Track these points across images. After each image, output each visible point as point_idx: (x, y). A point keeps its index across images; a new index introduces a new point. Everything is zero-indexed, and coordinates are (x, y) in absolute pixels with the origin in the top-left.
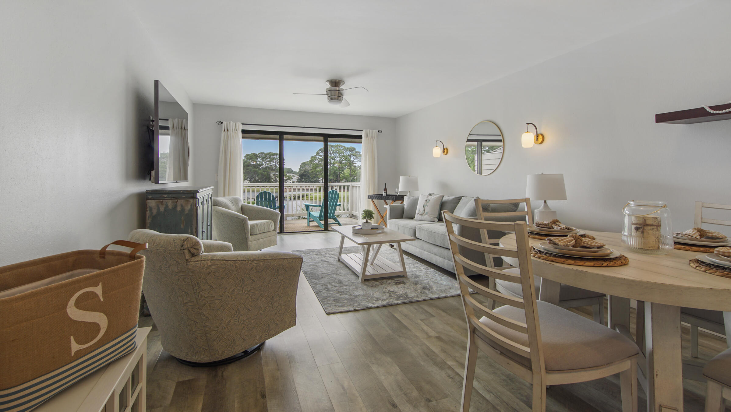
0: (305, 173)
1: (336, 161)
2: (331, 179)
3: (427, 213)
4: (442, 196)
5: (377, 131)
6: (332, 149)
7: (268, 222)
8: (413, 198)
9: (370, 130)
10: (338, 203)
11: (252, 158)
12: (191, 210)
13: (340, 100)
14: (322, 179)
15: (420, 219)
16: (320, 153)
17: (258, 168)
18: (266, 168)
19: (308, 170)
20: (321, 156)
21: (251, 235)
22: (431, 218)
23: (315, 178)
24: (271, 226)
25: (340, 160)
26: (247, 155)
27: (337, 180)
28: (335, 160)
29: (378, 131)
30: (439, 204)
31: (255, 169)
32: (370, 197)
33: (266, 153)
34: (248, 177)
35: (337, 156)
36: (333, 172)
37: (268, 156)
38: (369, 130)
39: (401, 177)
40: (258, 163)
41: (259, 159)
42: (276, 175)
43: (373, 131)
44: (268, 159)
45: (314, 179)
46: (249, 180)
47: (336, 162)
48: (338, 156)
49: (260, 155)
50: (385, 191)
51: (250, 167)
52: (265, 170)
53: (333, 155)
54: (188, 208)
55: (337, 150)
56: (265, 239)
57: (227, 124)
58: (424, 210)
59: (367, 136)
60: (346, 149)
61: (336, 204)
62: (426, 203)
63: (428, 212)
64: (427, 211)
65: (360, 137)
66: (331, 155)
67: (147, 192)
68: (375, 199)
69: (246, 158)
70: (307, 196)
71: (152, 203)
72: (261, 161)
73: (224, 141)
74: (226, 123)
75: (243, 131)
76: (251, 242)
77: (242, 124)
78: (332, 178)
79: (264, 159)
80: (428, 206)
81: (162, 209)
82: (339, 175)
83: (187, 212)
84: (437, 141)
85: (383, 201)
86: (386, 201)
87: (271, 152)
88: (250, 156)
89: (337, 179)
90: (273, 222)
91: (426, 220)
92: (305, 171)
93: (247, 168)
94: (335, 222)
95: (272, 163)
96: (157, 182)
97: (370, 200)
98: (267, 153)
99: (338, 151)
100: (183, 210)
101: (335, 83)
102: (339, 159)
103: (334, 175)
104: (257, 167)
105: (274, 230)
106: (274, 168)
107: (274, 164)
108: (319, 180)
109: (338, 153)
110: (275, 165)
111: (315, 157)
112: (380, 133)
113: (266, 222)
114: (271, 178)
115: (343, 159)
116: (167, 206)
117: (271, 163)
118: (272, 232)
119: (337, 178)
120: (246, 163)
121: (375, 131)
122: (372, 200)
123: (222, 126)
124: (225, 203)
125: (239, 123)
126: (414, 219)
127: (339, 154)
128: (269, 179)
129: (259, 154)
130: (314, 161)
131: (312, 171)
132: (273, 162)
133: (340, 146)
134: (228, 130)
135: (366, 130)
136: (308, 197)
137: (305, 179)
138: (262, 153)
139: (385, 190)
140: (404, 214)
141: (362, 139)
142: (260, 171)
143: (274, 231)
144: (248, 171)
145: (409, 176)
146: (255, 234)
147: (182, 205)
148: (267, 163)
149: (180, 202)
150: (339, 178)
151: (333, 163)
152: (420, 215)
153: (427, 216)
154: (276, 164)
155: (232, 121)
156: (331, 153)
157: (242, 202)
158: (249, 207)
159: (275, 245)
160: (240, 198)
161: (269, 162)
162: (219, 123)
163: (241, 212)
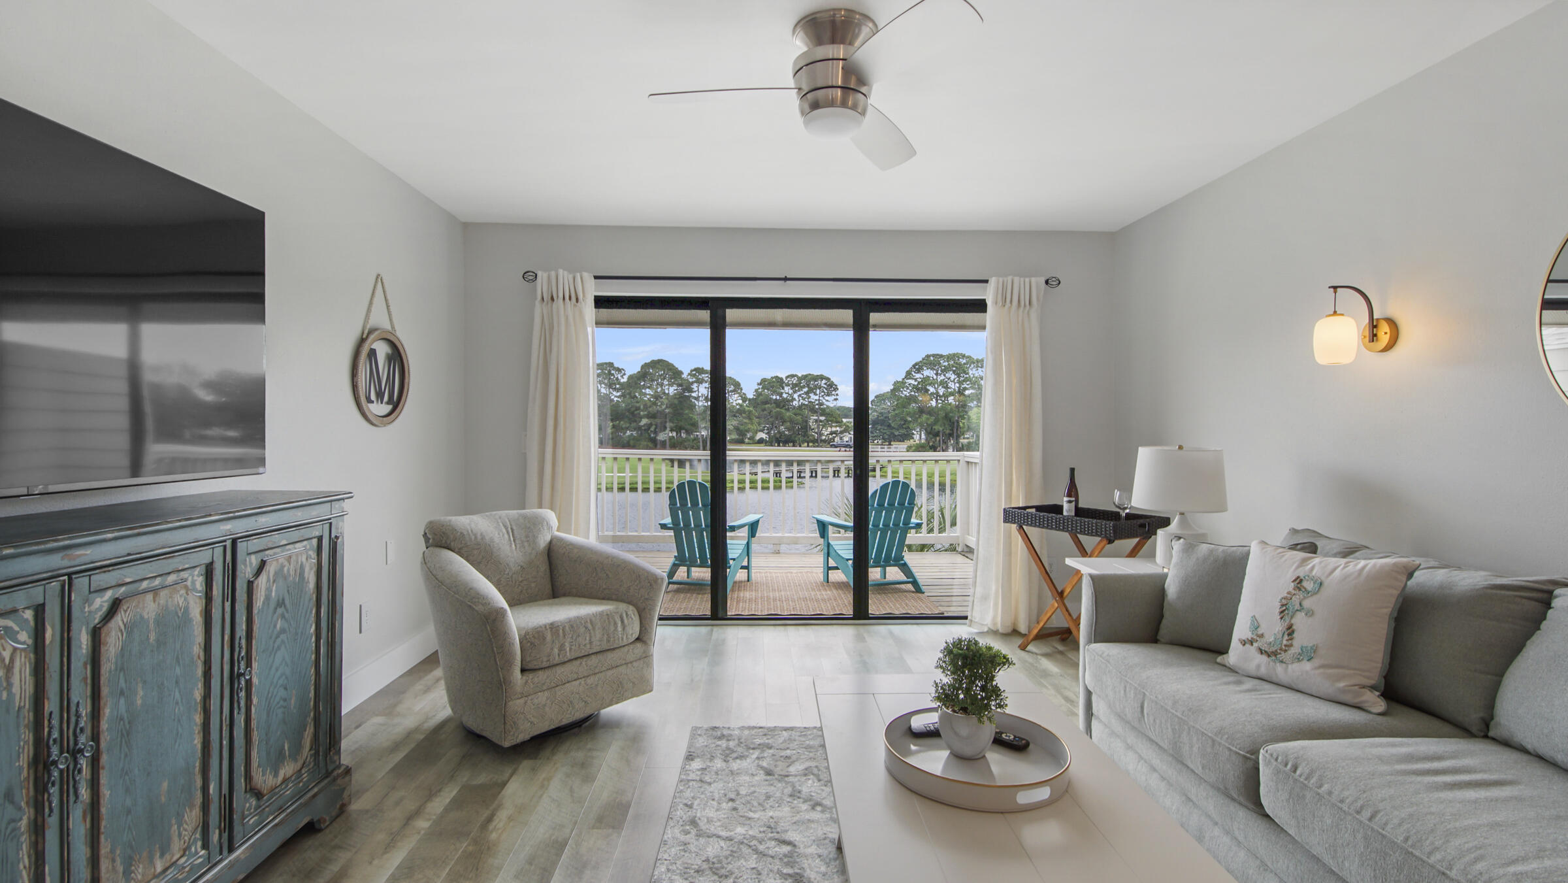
0: (882, 418)
1: (949, 390)
2: (939, 432)
3: (1309, 654)
4: (1405, 567)
5: (1043, 280)
6: (940, 363)
7: (608, 616)
8: (1211, 551)
9: (1016, 279)
10: (914, 520)
11: (772, 387)
13: (854, 107)
14: (918, 430)
15: (1263, 671)
16: (914, 374)
17: (784, 406)
18: (801, 407)
19: (889, 412)
20: (916, 380)
21: (523, 671)
22: (1341, 685)
23: (903, 428)
24: (620, 629)
25: (959, 388)
26: (764, 381)
27: (953, 434)
28: (947, 387)
29: (1047, 282)
30: (1388, 611)
31: (778, 409)
32: (1010, 515)
33: (800, 375)
34: (765, 427)
35: (952, 379)
36: (944, 415)
37: (803, 383)
38: (1010, 278)
39: (1140, 449)
40: (785, 396)
41: (786, 389)
42: (821, 421)
43: (1027, 280)
44: (804, 387)
45: (900, 431)
46: (766, 431)
47: (952, 394)
48: (954, 380)
49: (789, 379)
50: (1069, 495)
51: (769, 405)
52: (798, 412)
53: (942, 377)
55: (953, 366)
56: (590, 681)
57: (549, 278)
58: (1290, 631)
59: (1004, 299)
60: (974, 363)
61: (907, 522)
62: (1301, 595)
63: (1315, 649)
64: (1309, 643)
65: (979, 306)
66: (939, 377)
68: (1031, 525)
69: (761, 387)
70: (884, 469)
72: (791, 392)
73: (543, 330)
74: (545, 275)
75: (601, 302)
76: (522, 701)
77: (596, 277)
78: (941, 429)
79: (797, 389)
80: (1310, 613)
82: (958, 422)
84: (1335, 288)
85: (1065, 537)
86: (1079, 535)
87: (812, 373)
88: (769, 383)
89: (951, 432)
90: (631, 610)
91: (1301, 687)
92: (881, 413)
93: (763, 406)
94: (905, 579)
95: (812, 395)
97: (1014, 526)
98: (803, 375)
99: (956, 367)
101: (833, 28)
102: (957, 385)
103: (945, 422)
104: (782, 404)
105: (638, 639)
106: (817, 407)
107: (817, 397)
108: (913, 434)
109: (954, 372)
110: (819, 400)
111: (903, 382)
112: (1052, 287)
113: (601, 614)
114: (810, 428)
115: (967, 386)
117: (810, 397)
118: (626, 649)
119: (952, 430)
120: (761, 397)
121: (1033, 280)
122: (1021, 527)
123: (535, 286)
124: (481, 534)
125: (585, 275)
126: (1220, 659)
127: (959, 376)
128: (807, 431)
129: (787, 377)
130: (900, 391)
131: (896, 412)
132: (815, 394)
133: (958, 357)
134: (552, 299)
135: (1001, 280)
136: (886, 472)
137: (882, 430)
138: (793, 376)
139: (1072, 490)
140: (1164, 621)
141: (986, 312)
142: (788, 414)
143: (639, 645)
144: (765, 412)
145: (1180, 447)
146: (545, 664)
148: (802, 397)
150: (957, 429)
151: (944, 394)
152: (1261, 651)
153: (1307, 666)
154: (821, 398)
155: (564, 270)
156: (939, 372)
157: (552, 525)
158: (573, 546)
159: (644, 693)
160: (551, 516)
161: (807, 393)
162: (530, 277)
163: (544, 567)
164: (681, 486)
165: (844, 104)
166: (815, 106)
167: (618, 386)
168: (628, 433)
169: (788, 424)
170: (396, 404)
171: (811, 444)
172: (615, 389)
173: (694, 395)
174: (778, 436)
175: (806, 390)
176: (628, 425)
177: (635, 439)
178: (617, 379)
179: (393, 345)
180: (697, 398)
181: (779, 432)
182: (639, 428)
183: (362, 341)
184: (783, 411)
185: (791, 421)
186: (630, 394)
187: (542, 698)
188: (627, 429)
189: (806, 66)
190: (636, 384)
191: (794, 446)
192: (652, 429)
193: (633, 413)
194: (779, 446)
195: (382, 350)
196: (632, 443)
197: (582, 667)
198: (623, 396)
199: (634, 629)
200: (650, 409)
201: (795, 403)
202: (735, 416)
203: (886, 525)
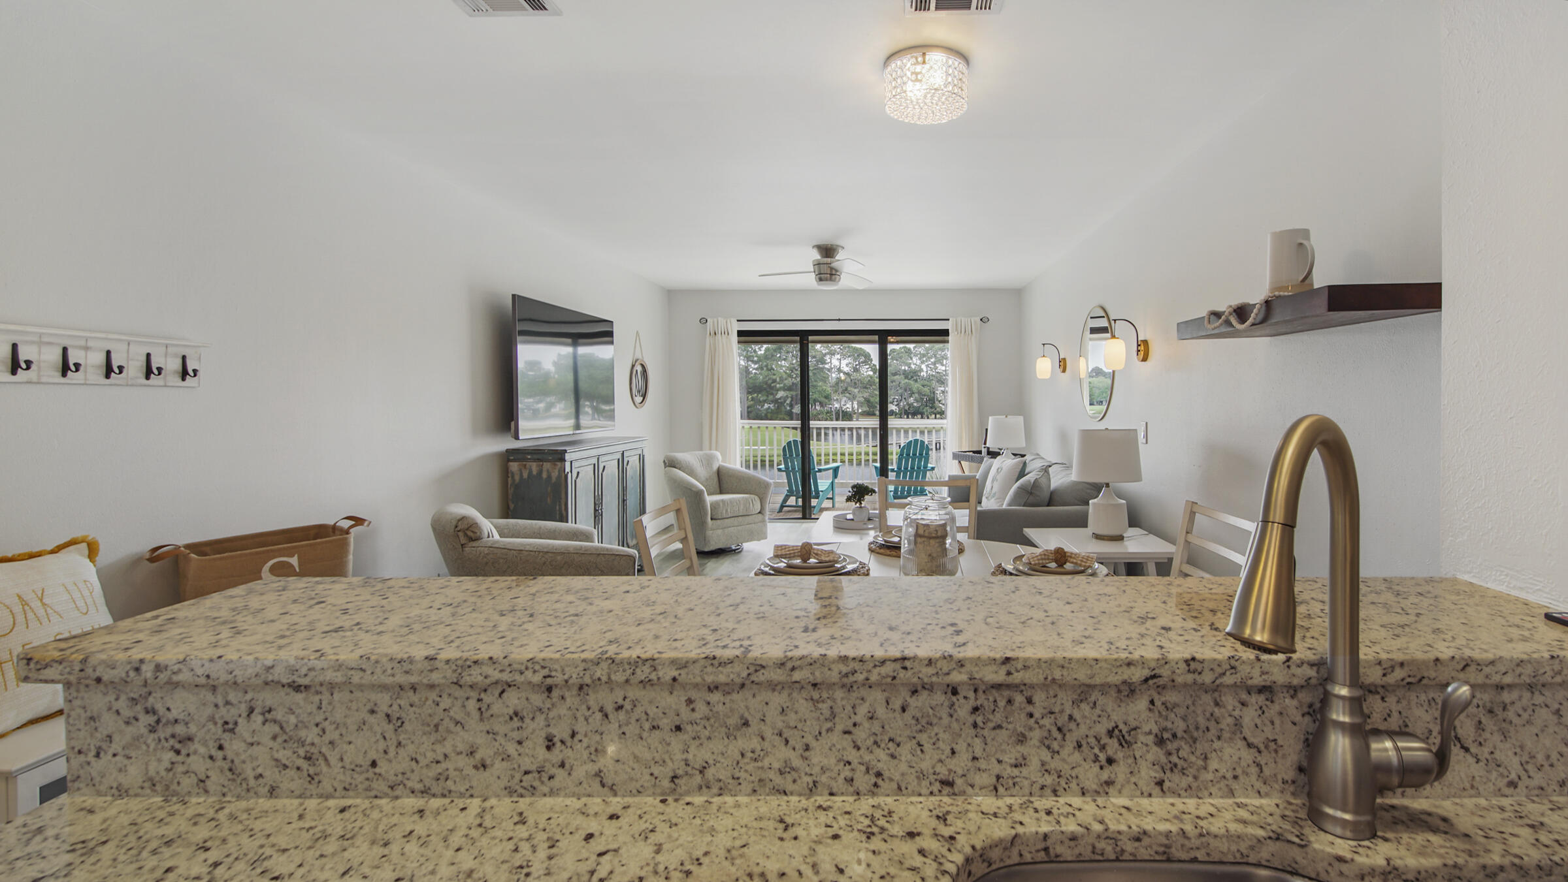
3: (994, 495)
4: (1025, 460)
5: (978, 319)
7: (747, 500)
10: (929, 465)
11: (901, 358)
12: (559, 477)
21: (712, 519)
24: (752, 506)
29: (981, 320)
32: (956, 456)
39: (990, 418)
43: (969, 319)
50: (984, 444)
52: (926, 383)
54: (555, 474)
57: (714, 321)
58: (992, 488)
59: (958, 330)
61: (925, 467)
62: (997, 474)
64: (995, 491)
65: (945, 333)
67: (507, 451)
68: (964, 461)
71: (514, 466)
73: (711, 352)
74: (712, 320)
76: (712, 533)
80: (997, 480)
81: (525, 475)
83: (554, 479)
84: (1044, 344)
90: (756, 497)
96: (517, 437)
97: (956, 462)
100: (549, 477)
101: (828, 251)
105: (760, 512)
112: (986, 322)
113: (744, 499)
116: (531, 471)
117: (936, 368)
118: (754, 516)
121: (973, 320)
122: (960, 462)
123: (706, 327)
124: (689, 461)
134: (715, 334)
139: (986, 442)
141: (950, 334)
143: (760, 515)
145: (1008, 416)
146: (721, 517)
147: (548, 471)
149: (547, 465)
155: (721, 318)
157: (719, 461)
158: (729, 469)
159: (763, 539)
160: (718, 454)
161: (934, 364)
162: (704, 321)
163: (716, 479)
164: (789, 443)
165: (831, 280)
166: (821, 280)
167: (756, 359)
168: (766, 406)
169: (917, 395)
170: (644, 396)
171: (938, 416)
172: (753, 362)
173: (827, 366)
174: (907, 408)
175: (933, 360)
176: (765, 398)
177: (772, 412)
178: (755, 351)
179: (643, 366)
180: (829, 370)
181: (908, 404)
182: (776, 401)
183: (633, 366)
184: (912, 382)
185: (919, 393)
186: (767, 366)
187: (719, 532)
188: (765, 401)
189: (818, 264)
190: (773, 356)
191: (922, 418)
192: (788, 402)
193: (770, 386)
194: (908, 417)
195: (639, 368)
196: (769, 415)
197: (736, 521)
198: (761, 368)
199: (758, 507)
200: (786, 382)
201: (923, 374)
202: (866, 388)
203: (912, 468)
